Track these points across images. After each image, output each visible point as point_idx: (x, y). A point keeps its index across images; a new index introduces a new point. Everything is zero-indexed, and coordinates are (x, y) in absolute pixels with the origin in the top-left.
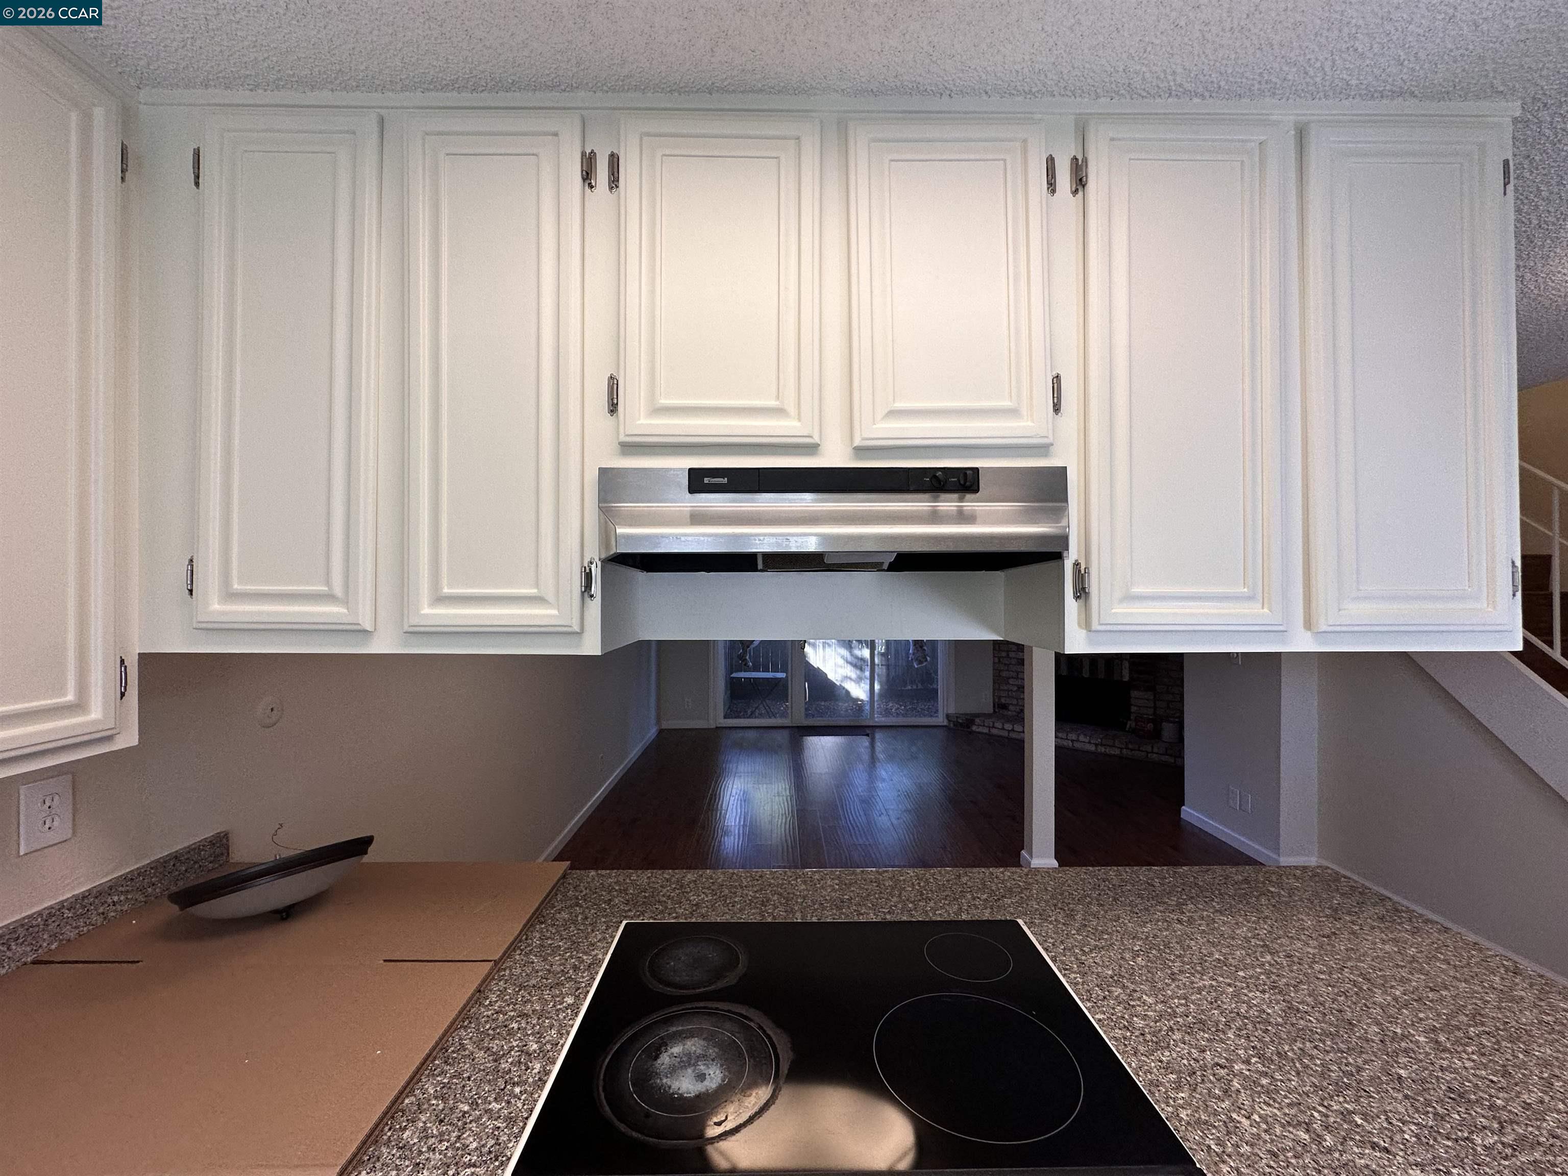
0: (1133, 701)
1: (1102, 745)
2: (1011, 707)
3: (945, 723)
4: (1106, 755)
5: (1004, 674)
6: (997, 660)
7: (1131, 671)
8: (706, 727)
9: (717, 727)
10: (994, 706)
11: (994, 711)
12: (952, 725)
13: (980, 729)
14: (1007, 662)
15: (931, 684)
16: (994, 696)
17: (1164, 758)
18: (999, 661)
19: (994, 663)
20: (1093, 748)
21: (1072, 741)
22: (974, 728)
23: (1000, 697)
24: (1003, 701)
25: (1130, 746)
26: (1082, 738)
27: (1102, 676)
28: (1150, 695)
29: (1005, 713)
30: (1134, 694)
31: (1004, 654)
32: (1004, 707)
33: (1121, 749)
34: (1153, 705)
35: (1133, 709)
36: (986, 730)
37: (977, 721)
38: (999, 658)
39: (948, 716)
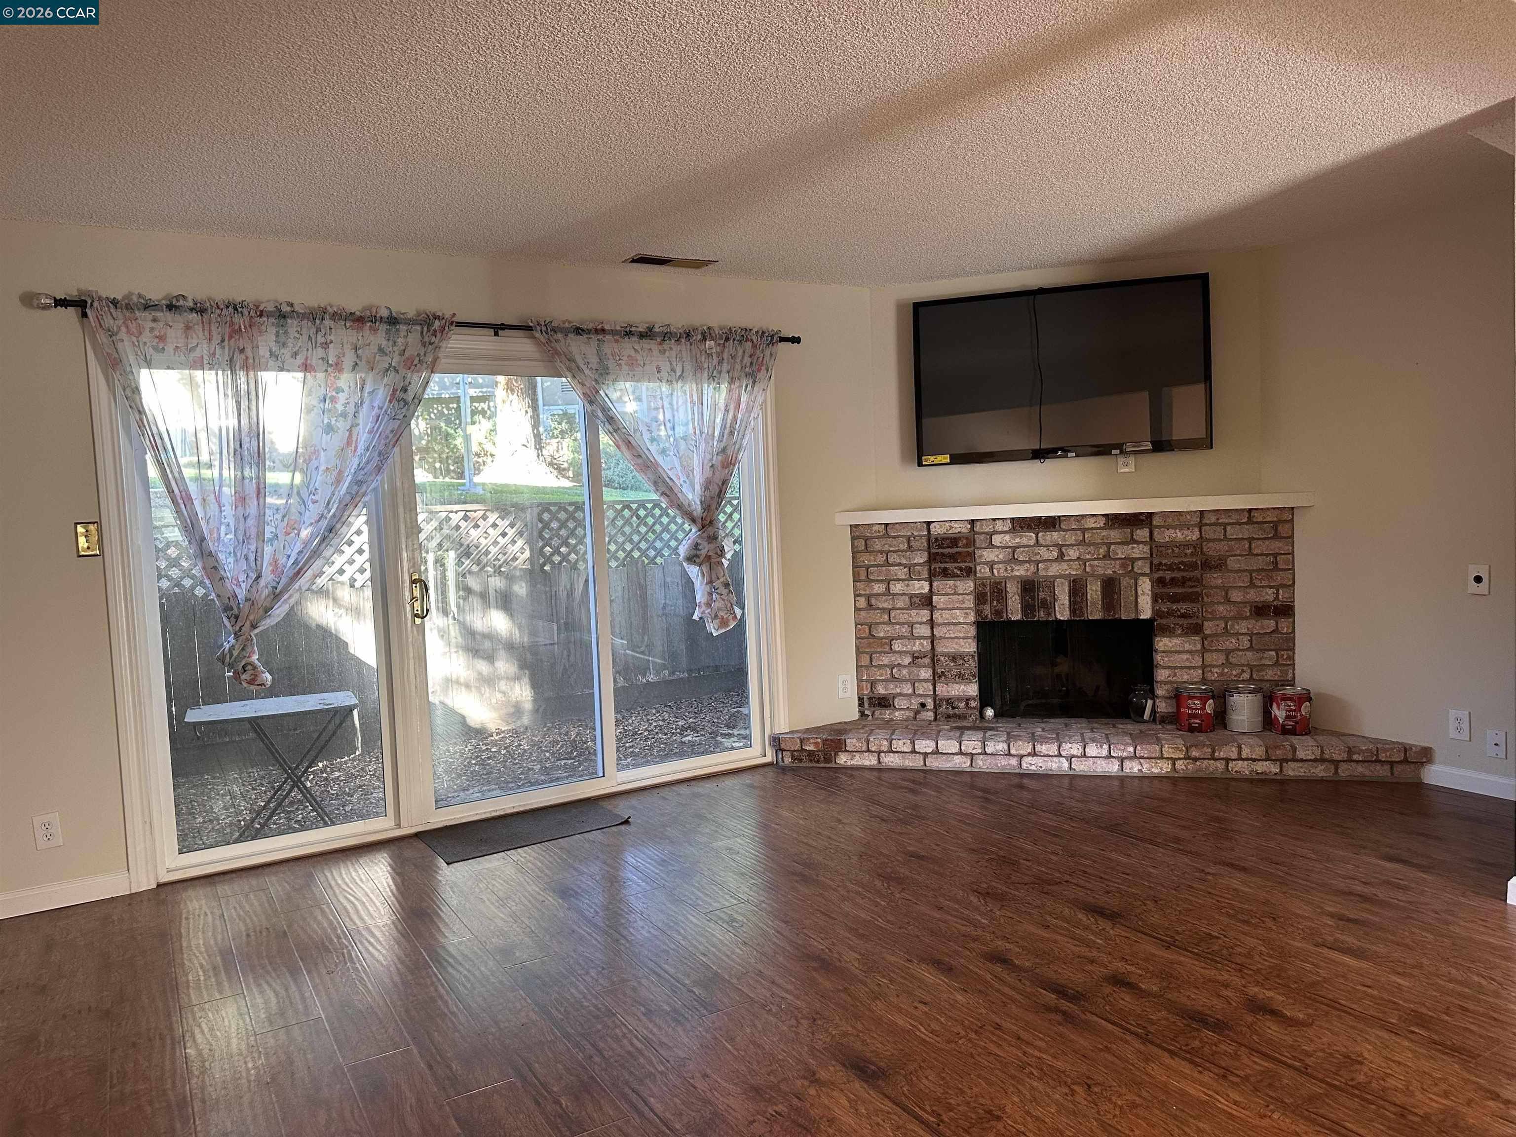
0: (1158, 658)
1: (1134, 757)
2: (898, 702)
3: (769, 758)
4: (1142, 778)
5: (881, 632)
6: (862, 602)
7: (1155, 598)
8: (122, 890)
9: (159, 886)
10: (861, 705)
11: (862, 714)
12: (788, 760)
13: (859, 760)
14: (885, 605)
15: (644, 676)
16: (860, 680)
17: (1261, 767)
18: (870, 605)
19: (857, 610)
20: (1113, 768)
21: (1070, 759)
22: (843, 759)
23: (873, 684)
24: (881, 690)
25: (1194, 753)
26: (1092, 750)
27: (1095, 614)
28: (1193, 643)
29: (887, 714)
30: (1162, 643)
31: (879, 588)
32: (884, 702)
33: (1174, 761)
34: (1200, 664)
35: (1161, 675)
36: (870, 761)
37: (852, 742)
38: (868, 598)
39: (777, 742)
